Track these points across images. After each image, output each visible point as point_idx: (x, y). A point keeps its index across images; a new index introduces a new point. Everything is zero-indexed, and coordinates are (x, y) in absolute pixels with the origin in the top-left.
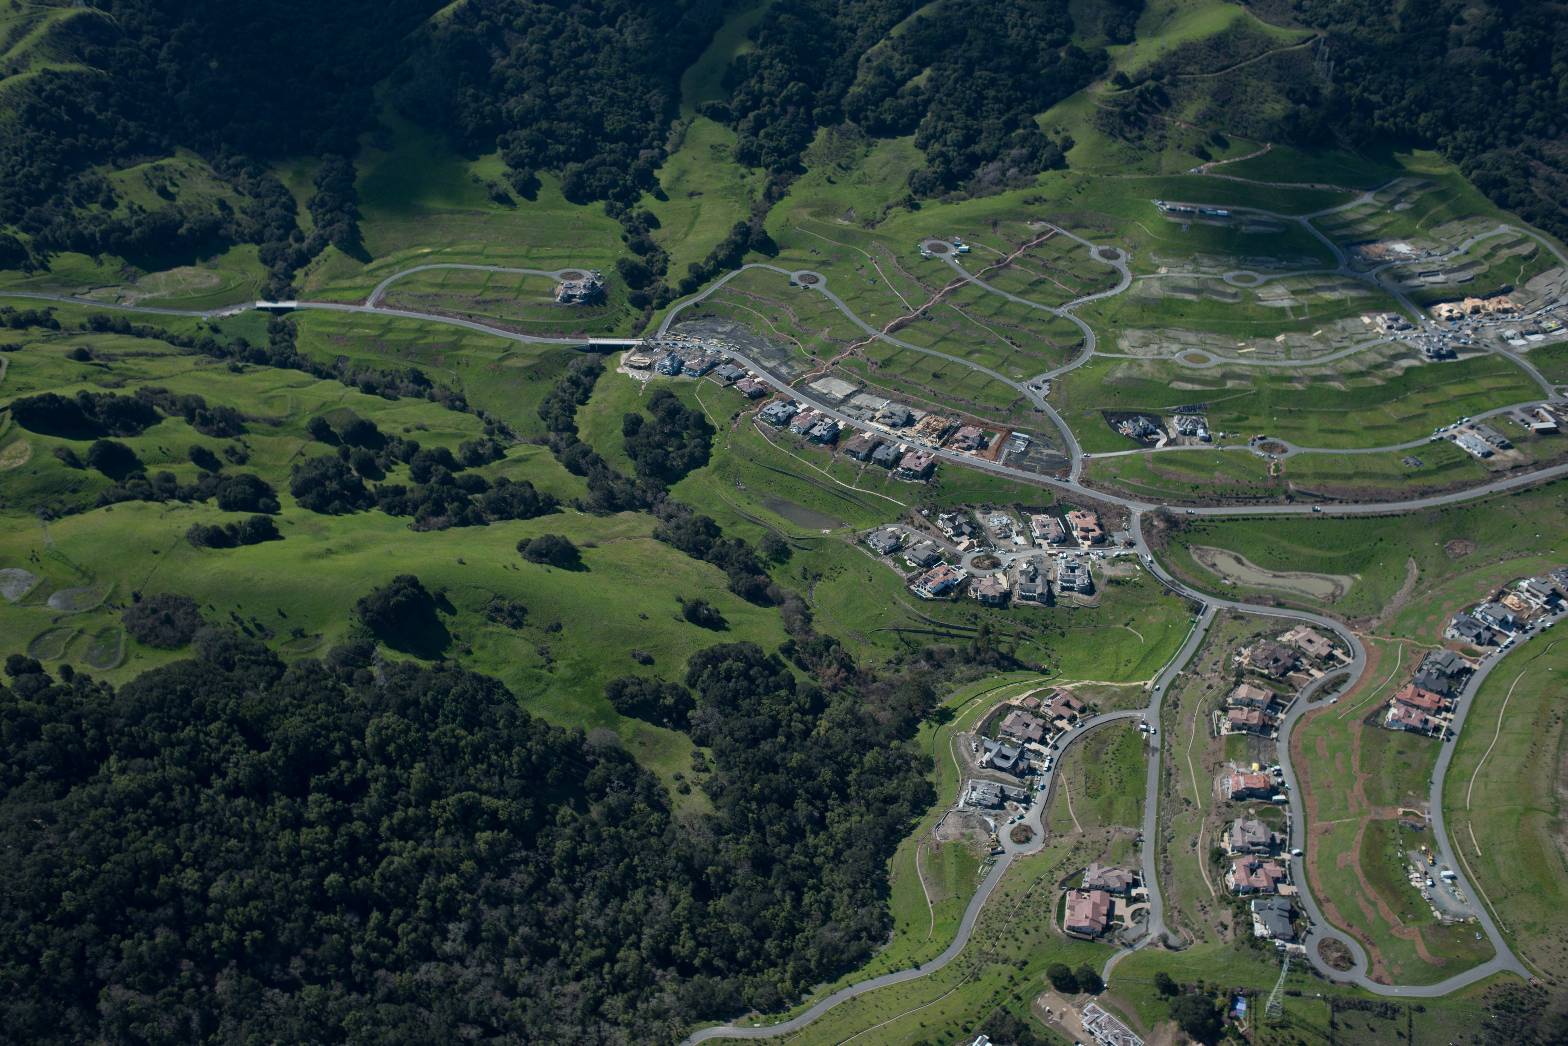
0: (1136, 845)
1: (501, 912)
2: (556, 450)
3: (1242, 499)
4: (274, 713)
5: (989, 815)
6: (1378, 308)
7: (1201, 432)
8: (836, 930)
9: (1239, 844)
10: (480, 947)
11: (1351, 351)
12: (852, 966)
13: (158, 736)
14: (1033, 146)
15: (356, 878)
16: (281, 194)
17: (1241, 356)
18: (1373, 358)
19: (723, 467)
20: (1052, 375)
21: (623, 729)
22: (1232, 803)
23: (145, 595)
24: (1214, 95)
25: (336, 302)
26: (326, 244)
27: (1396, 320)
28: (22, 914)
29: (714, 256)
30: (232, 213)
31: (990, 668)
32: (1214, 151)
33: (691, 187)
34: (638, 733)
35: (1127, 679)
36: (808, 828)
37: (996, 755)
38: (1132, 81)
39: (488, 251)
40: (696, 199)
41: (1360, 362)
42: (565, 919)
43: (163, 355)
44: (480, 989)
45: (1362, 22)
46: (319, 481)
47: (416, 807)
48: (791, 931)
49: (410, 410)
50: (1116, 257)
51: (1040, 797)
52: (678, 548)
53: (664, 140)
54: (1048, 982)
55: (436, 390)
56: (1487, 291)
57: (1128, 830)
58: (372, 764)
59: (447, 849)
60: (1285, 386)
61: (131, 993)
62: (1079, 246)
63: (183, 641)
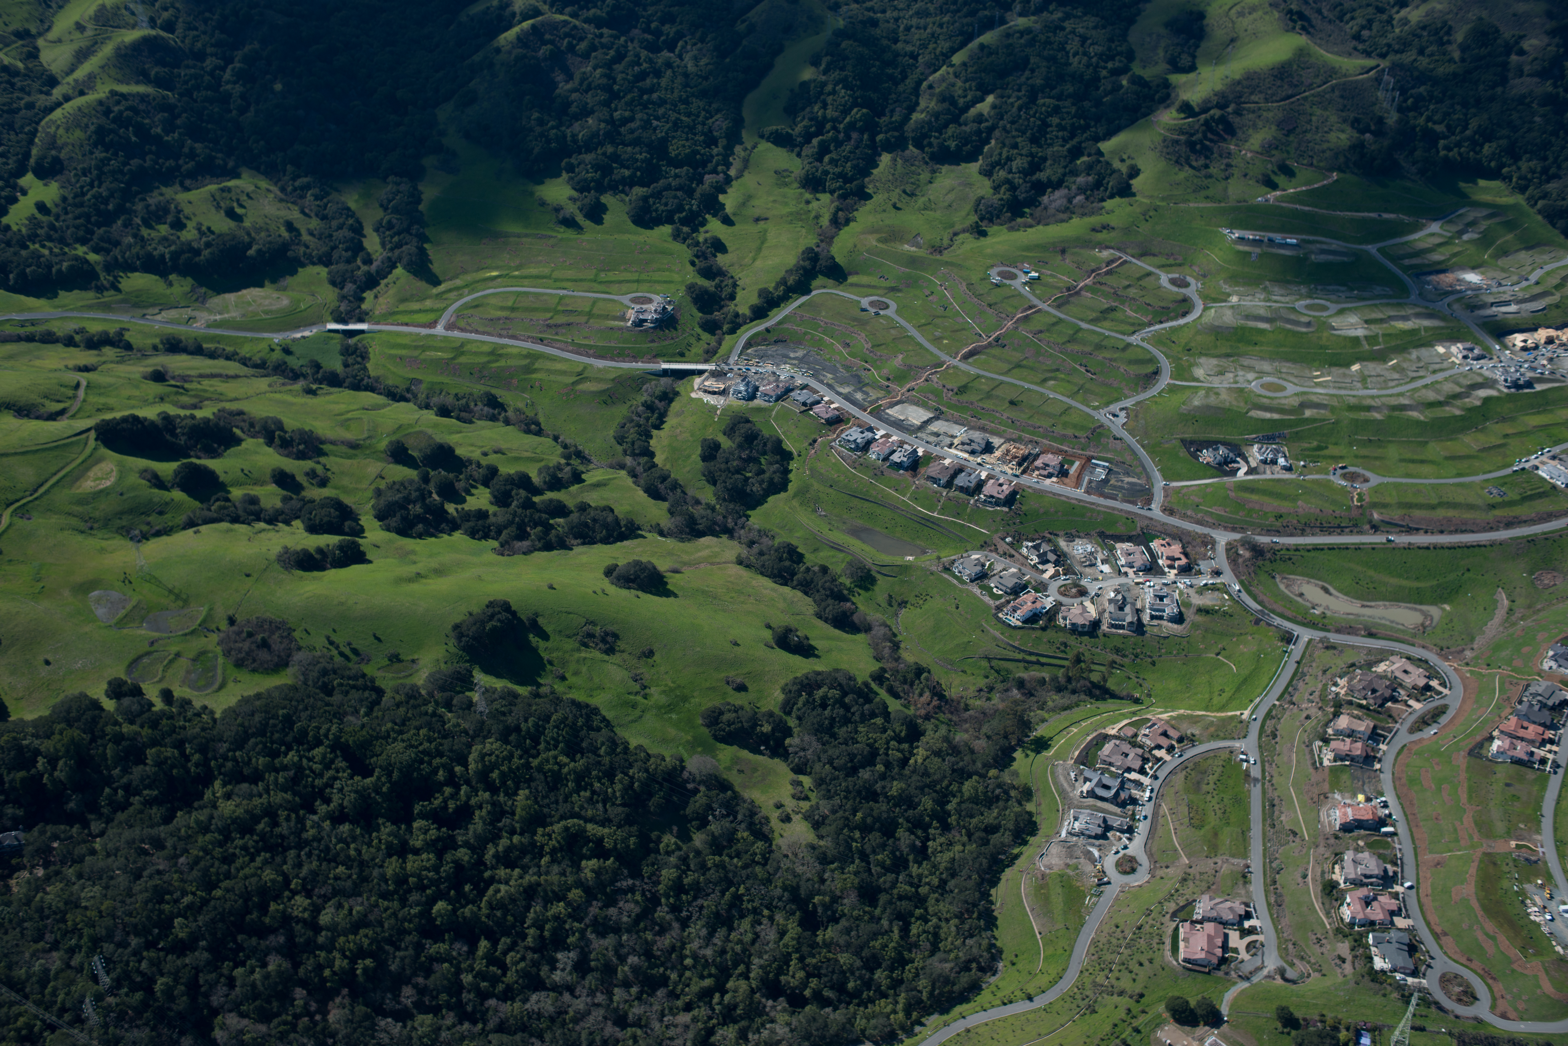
0: (1245, 877)
1: (609, 941)
2: (633, 474)
3: (1326, 529)
4: (377, 738)
5: (1093, 845)
6: (1453, 339)
7: (1281, 461)
8: (946, 961)
9: (1352, 876)
10: (589, 977)
11: (1428, 380)
12: (964, 997)
13: (261, 761)
14: (1099, 174)
15: (464, 907)
16: (348, 216)
17: (1318, 385)
18: (1450, 388)
19: (802, 492)
20: (1128, 403)
21: (721, 756)
22: (1341, 834)
23: (239, 618)
24: (1279, 125)
25: (407, 324)
26: (394, 266)
27: (1471, 350)
28: (134, 941)
29: (783, 282)
30: (300, 235)
31: (1083, 697)
32: (1281, 180)
33: (757, 212)
34: (736, 761)
35: (1222, 708)
36: (911, 857)
37: (1097, 785)
38: (1197, 109)
39: (556, 274)
40: (762, 224)
41: (1438, 392)
42: (673, 948)
43: (236, 377)
44: (591, 1019)
45: (1421, 52)
46: (403, 505)
47: (521, 834)
48: (901, 962)
49: (486, 433)
50: (1187, 285)
51: (1142, 828)
52: (762, 574)
53: (728, 165)
54: (1167, 1015)
55: (510, 414)
56: (1559, 322)
57: (1235, 861)
58: (476, 791)
59: (554, 878)
60: (1363, 415)
61: (245, 1022)
62: (1149, 274)
63: (281, 665)
